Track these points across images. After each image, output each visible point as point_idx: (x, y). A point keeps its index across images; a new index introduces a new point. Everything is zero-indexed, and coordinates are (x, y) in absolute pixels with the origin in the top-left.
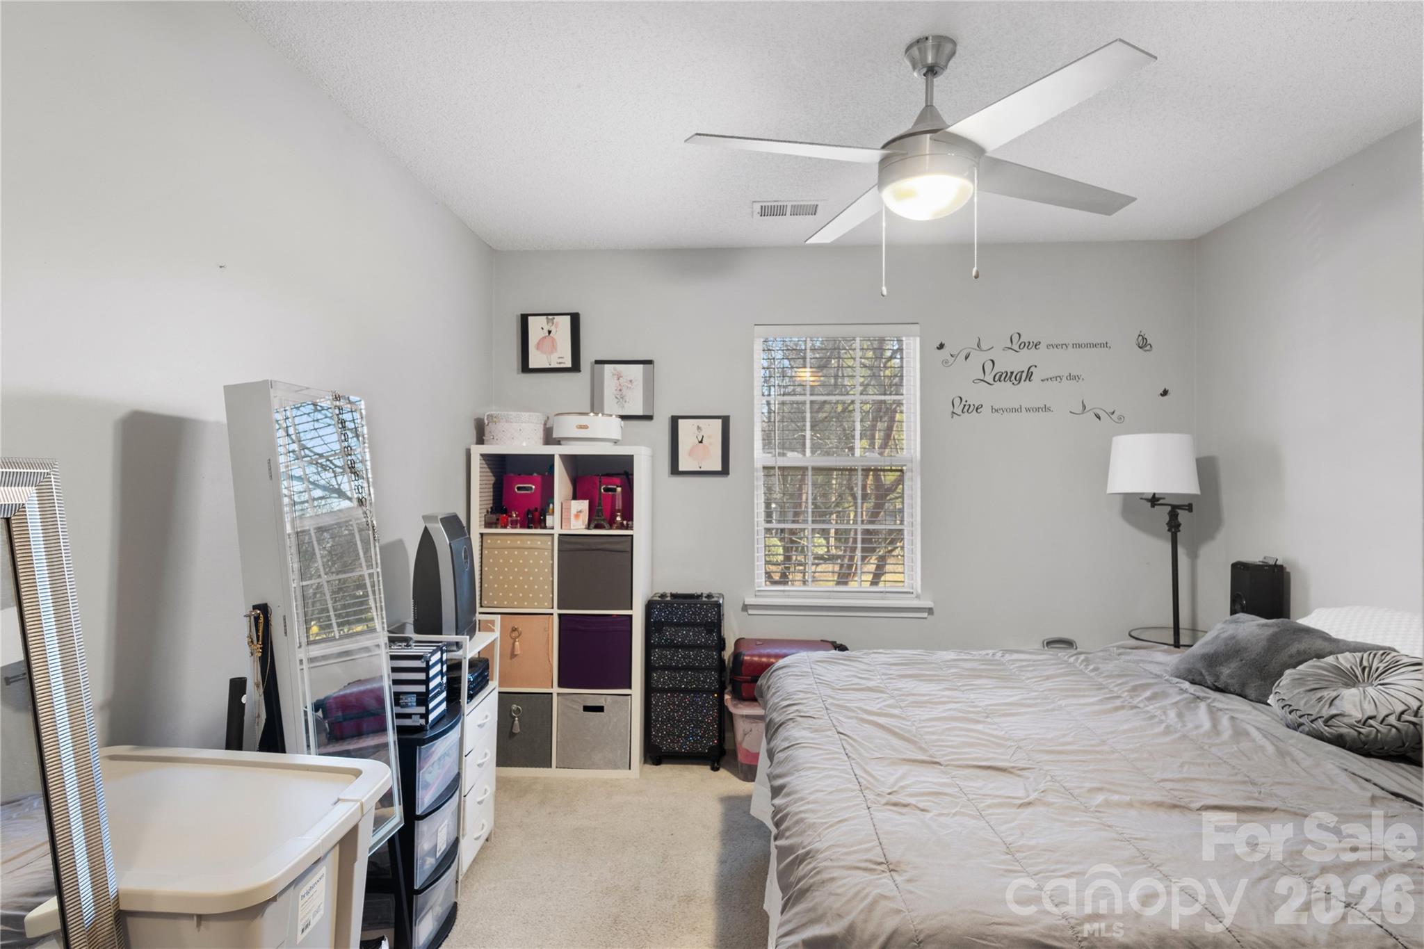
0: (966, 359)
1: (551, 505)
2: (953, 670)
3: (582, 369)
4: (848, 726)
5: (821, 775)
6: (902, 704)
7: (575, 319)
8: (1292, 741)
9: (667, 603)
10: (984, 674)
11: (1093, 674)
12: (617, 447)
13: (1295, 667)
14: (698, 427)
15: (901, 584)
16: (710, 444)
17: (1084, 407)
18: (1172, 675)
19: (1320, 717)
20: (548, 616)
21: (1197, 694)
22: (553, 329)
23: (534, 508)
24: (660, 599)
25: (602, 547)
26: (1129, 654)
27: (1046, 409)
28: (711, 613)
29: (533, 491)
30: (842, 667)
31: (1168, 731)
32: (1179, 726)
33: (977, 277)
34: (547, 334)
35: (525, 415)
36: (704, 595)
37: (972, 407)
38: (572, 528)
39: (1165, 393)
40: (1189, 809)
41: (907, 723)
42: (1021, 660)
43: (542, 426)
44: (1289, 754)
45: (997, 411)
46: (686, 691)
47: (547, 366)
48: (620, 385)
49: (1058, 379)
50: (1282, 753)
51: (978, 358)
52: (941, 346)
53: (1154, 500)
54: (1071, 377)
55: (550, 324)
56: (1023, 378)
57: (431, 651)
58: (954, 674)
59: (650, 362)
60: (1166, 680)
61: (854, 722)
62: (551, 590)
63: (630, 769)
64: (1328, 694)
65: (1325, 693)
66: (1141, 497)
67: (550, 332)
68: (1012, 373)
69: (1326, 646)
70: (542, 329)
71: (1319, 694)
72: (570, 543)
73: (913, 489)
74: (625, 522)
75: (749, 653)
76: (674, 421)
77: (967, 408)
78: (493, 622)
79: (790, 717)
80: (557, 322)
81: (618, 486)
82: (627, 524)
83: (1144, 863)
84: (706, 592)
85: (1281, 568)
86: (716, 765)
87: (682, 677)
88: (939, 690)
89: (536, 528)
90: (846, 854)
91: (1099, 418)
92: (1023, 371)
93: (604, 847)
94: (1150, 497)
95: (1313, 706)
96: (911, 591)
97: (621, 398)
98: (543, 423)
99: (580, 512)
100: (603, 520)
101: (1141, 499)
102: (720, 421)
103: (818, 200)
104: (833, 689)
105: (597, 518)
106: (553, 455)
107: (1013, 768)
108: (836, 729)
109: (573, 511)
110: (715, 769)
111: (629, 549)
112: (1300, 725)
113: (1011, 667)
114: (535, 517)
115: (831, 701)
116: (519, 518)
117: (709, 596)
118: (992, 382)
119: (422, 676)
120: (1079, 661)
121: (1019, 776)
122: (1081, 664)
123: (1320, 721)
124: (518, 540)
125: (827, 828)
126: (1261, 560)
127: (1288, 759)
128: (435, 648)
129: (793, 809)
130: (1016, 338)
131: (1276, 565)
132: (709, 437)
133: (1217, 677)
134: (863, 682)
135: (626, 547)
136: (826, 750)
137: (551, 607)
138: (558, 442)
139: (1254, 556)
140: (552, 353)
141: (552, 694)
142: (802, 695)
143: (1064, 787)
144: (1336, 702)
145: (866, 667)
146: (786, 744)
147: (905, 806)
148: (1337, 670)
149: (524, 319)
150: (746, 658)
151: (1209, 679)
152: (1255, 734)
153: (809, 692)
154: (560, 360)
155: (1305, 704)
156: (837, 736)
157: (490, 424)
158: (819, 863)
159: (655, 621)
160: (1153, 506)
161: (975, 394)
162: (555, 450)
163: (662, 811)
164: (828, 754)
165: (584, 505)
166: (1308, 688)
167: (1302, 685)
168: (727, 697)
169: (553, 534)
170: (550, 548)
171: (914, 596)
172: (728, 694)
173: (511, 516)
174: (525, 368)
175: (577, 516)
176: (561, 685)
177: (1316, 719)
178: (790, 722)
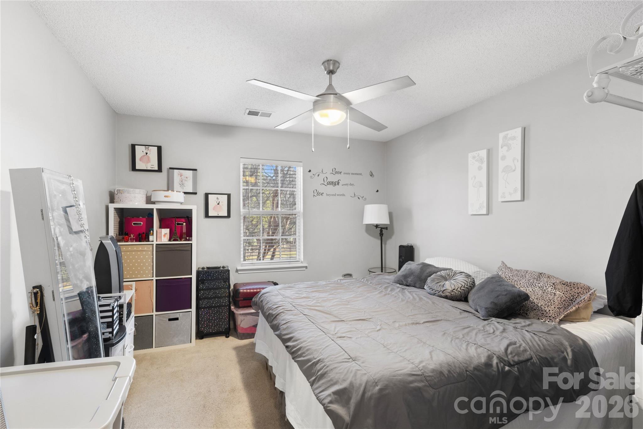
0: (318, 176)
1: (152, 231)
2: (328, 288)
3: (162, 171)
4: (306, 311)
5: (308, 331)
6: (319, 301)
7: (159, 149)
8: (434, 299)
9: (206, 272)
10: (339, 288)
11: (371, 284)
12: (182, 205)
13: (430, 277)
14: (217, 198)
15: (295, 258)
16: (223, 205)
17: (355, 195)
18: (393, 283)
19: (441, 291)
20: (151, 281)
21: (403, 288)
22: (148, 152)
23: (142, 233)
24: (202, 270)
25: (176, 249)
26: (377, 277)
27: (343, 195)
28: (226, 274)
29: (142, 225)
30: (289, 291)
31: (403, 300)
32: (404, 298)
33: (349, 148)
34: (145, 154)
35: (137, 190)
36: (221, 267)
37: (320, 194)
38: (162, 241)
39: (377, 191)
40: (420, 324)
41: (325, 308)
42: (348, 282)
43: (145, 196)
44: (435, 303)
45: (328, 195)
46: (215, 307)
47: (145, 169)
48: (182, 179)
49: (347, 185)
50: (433, 303)
51: (322, 176)
52: (310, 171)
53: (377, 226)
54: (351, 185)
55: (147, 150)
56: (336, 184)
57: (113, 301)
58: (329, 289)
59: (196, 170)
60: (391, 284)
61: (307, 310)
62: (152, 269)
63: (191, 342)
64: (442, 283)
65: (441, 283)
66: (373, 225)
67: (147, 153)
68: (333, 182)
69: (436, 270)
70: (143, 152)
71: (439, 284)
72: (160, 248)
73: (300, 223)
74: (188, 238)
75: (242, 289)
76: (207, 195)
77: (319, 194)
78: (131, 286)
79: (281, 311)
80: (150, 149)
81: (184, 223)
82: (189, 239)
83: (422, 343)
84: (222, 266)
85: (412, 246)
86: (228, 335)
87: (213, 301)
88: (327, 295)
89: (143, 242)
90: (336, 358)
91: (359, 199)
92: (336, 182)
93: (188, 378)
94: (376, 225)
95: (438, 288)
96: (299, 260)
97: (182, 184)
98: (146, 194)
99: (166, 234)
100: (178, 237)
101: (373, 226)
102: (227, 196)
103: (272, 112)
104: (291, 299)
105: (174, 236)
106: (153, 209)
107: (367, 319)
108: (302, 313)
109: (163, 234)
110: (227, 337)
111: (190, 249)
112: (435, 294)
113: (346, 285)
114: (143, 236)
115: (294, 303)
116: (134, 237)
117: (223, 267)
118: (327, 185)
119: (110, 314)
120: (365, 281)
121: (370, 321)
122: (366, 282)
123: (441, 292)
124: (135, 247)
125: (323, 350)
126: (407, 244)
127: (435, 304)
128: (114, 300)
129: (303, 345)
130: (334, 170)
131: (411, 246)
132: (222, 202)
133: (407, 282)
134: (300, 295)
135: (189, 248)
136: (304, 322)
137: (152, 276)
138: (154, 203)
139: (405, 244)
140: (148, 163)
141: (153, 315)
142: (281, 303)
143: (385, 323)
144: (444, 286)
145: (297, 290)
146: (285, 322)
147: (344, 337)
148: (442, 276)
149: (133, 147)
150: (241, 291)
151: (405, 283)
152: (424, 298)
153: (284, 301)
154: (152, 166)
155: (436, 287)
156: (304, 316)
157: (118, 194)
158: (326, 363)
159: (201, 280)
160: (376, 228)
161: (321, 189)
162: (155, 207)
163: (210, 358)
164: (305, 323)
165: (167, 231)
166: (436, 282)
167: (434, 282)
168: (232, 307)
169: (153, 244)
170: (152, 250)
171: (300, 262)
172: (232, 306)
173: (131, 236)
174: (134, 168)
175: (164, 236)
176: (157, 311)
177: (440, 292)
178: (282, 313)
